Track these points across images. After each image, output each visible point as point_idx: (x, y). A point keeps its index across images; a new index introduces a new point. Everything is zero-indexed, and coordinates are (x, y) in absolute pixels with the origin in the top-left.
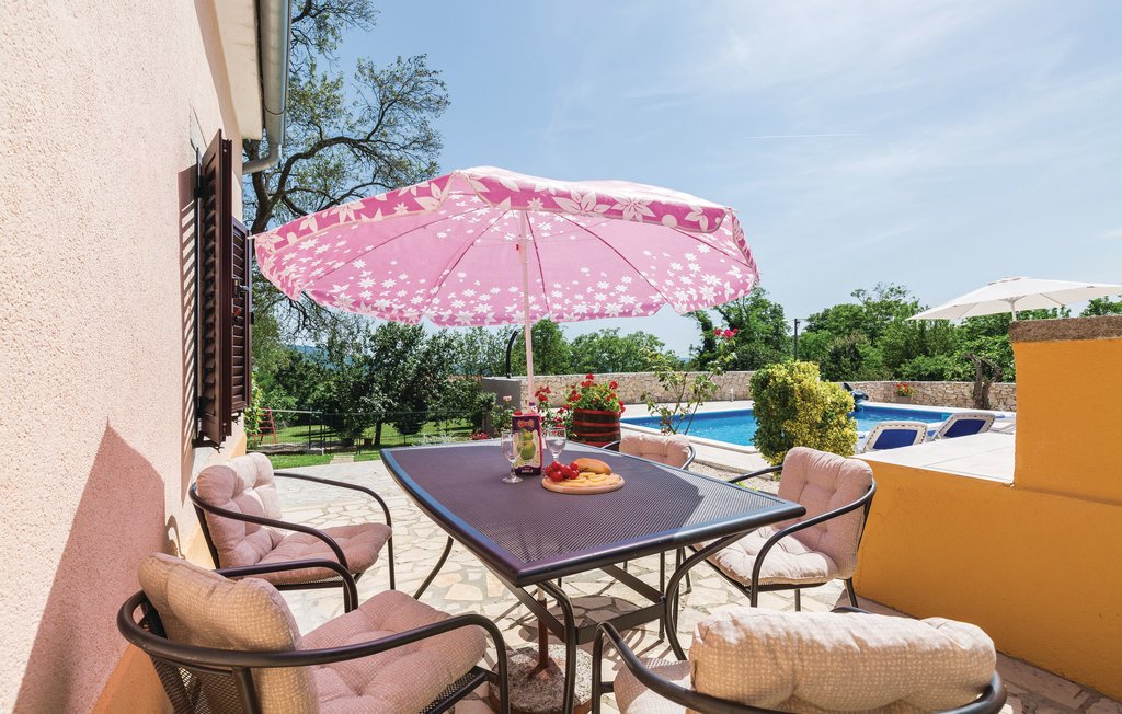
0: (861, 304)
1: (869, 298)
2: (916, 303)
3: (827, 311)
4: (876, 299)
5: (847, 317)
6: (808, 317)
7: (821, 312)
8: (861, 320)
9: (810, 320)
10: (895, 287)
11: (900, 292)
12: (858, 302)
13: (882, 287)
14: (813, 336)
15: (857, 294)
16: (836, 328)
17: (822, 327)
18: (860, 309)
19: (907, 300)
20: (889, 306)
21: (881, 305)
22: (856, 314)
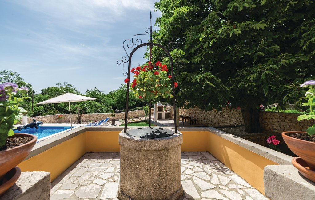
0: (59, 87)
1: (62, 86)
2: (75, 89)
3: (49, 88)
4: (64, 86)
5: (55, 91)
6: (42, 89)
7: (47, 88)
8: (59, 92)
9: (43, 90)
10: (69, 84)
11: (70, 86)
12: (58, 87)
13: (66, 83)
14: (43, 96)
15: (58, 84)
16: (50, 94)
17: (46, 93)
18: (59, 89)
19: (72, 88)
20: (67, 89)
21: (65, 88)
22: (57, 90)
